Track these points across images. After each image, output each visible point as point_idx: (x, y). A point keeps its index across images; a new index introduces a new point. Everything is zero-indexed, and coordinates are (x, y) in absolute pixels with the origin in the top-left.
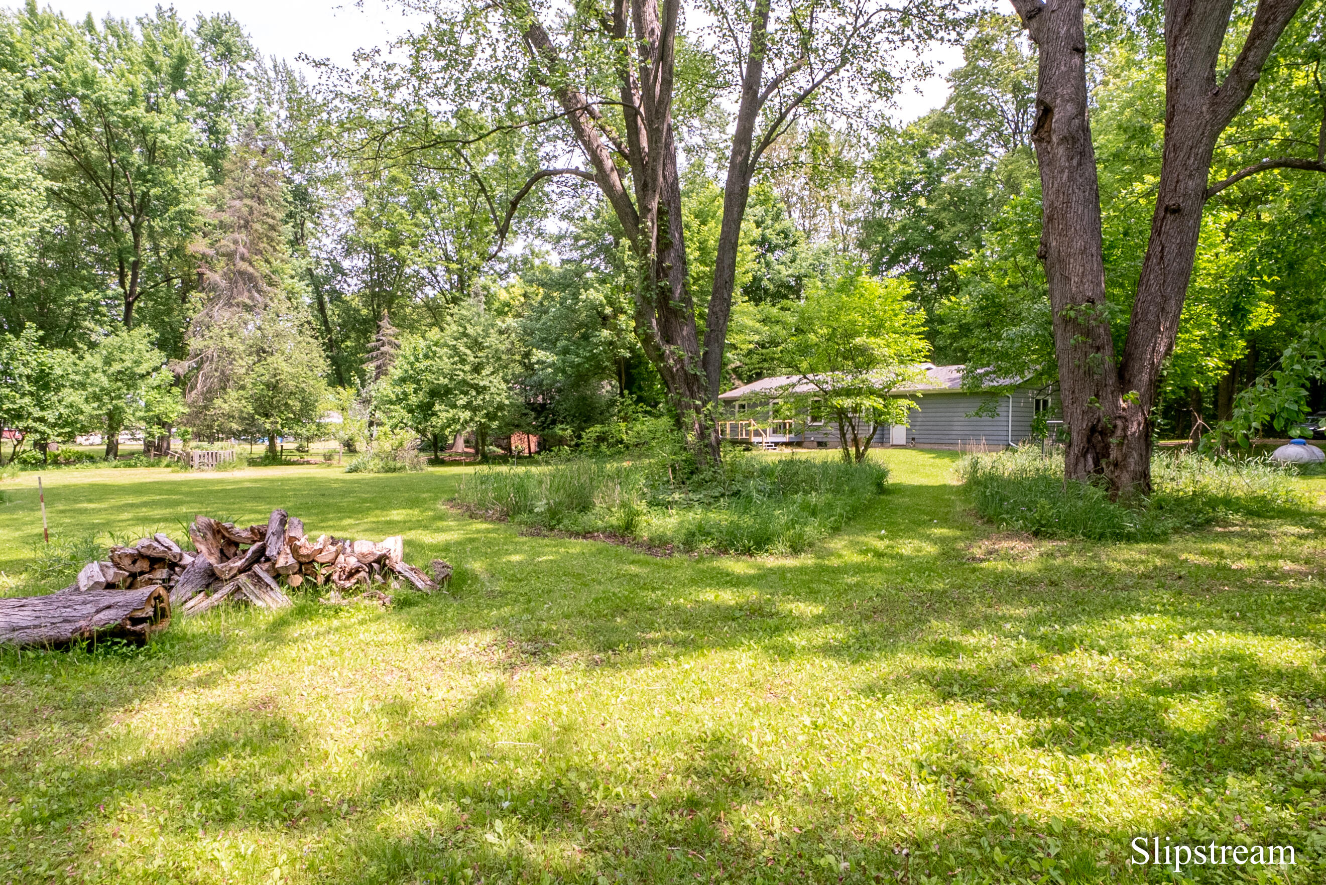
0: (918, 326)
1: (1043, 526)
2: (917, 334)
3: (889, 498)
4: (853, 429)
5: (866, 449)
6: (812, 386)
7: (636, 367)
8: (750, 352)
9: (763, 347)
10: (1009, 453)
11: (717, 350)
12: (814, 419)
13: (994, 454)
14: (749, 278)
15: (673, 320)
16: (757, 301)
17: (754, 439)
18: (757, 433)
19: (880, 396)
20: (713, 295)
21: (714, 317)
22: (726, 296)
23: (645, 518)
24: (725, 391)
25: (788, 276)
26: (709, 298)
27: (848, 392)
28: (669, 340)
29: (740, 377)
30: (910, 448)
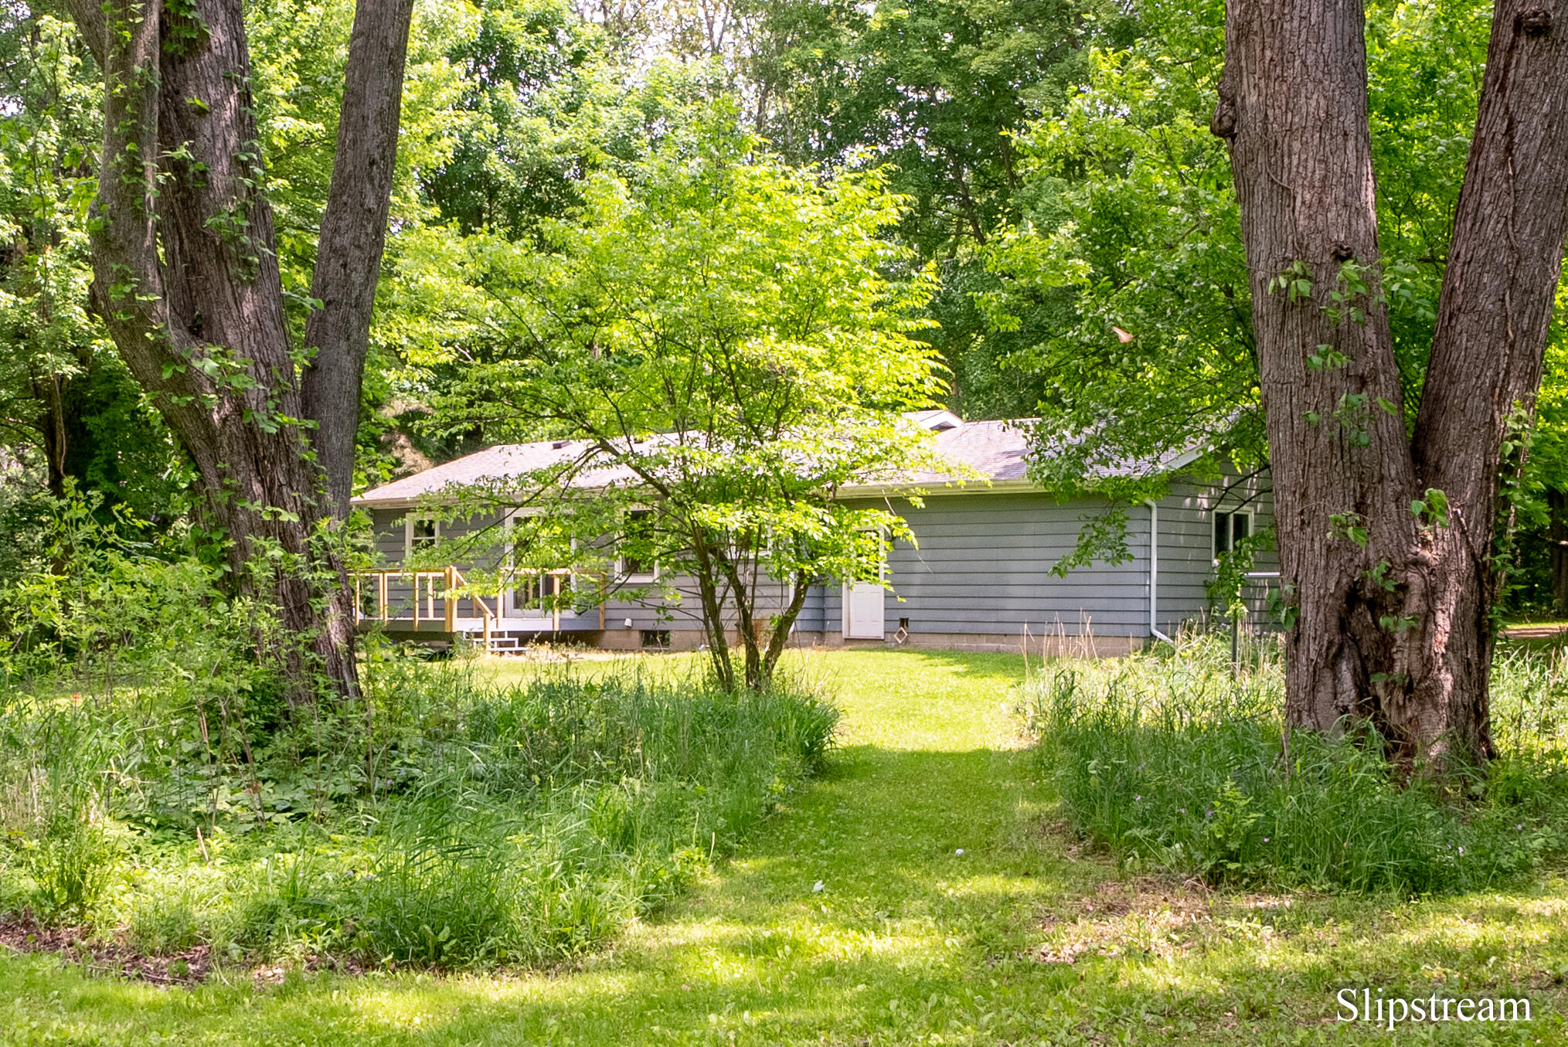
0: (913, 313)
1: (1233, 857)
2: (909, 335)
3: (837, 788)
4: (740, 591)
5: (775, 649)
6: (625, 471)
7: (101, 406)
8: (447, 371)
9: (486, 355)
10: (1150, 660)
11: (347, 362)
12: (632, 567)
13: (1113, 662)
14: (447, 148)
15: (210, 268)
16: (470, 219)
17: (461, 625)
18: (468, 608)
19: (817, 501)
20: (333, 199)
21: (335, 264)
22: (371, 202)
23: (121, 866)
24: (373, 482)
25: (560, 150)
26: (322, 208)
27: (723, 490)
28: (199, 328)
29: (418, 444)
30: (897, 648)
